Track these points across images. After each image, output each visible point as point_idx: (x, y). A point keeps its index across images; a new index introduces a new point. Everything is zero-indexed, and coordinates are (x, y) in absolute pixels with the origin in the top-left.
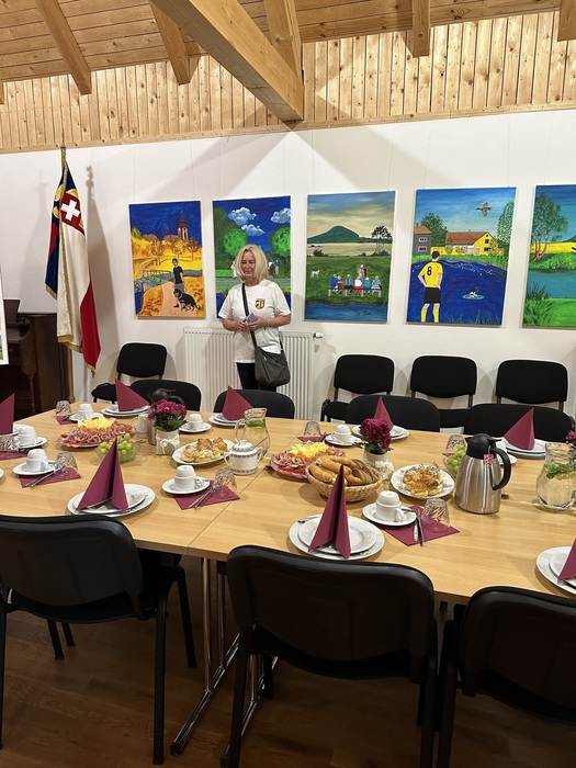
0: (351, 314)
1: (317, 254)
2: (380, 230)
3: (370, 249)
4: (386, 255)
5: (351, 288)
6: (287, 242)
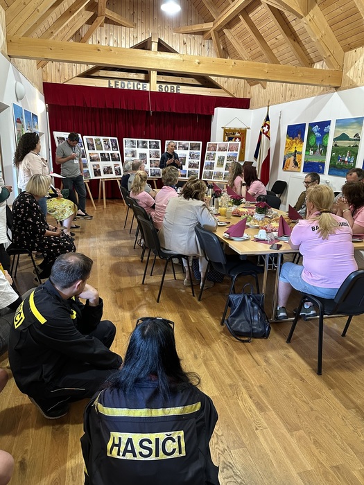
0: (342, 173)
1: (336, 145)
2: (357, 135)
3: (352, 143)
4: (357, 146)
5: (344, 161)
6: (327, 140)
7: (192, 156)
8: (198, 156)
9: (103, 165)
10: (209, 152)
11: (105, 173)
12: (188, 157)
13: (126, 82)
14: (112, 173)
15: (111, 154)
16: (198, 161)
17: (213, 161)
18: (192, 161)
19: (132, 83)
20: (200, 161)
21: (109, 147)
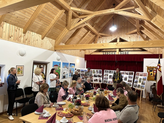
7: (129, 77)
8: (132, 77)
9: (94, 78)
10: (136, 76)
11: (94, 81)
12: (128, 77)
13: (109, 52)
14: (97, 81)
15: (98, 75)
16: (132, 79)
17: (137, 80)
18: (129, 79)
19: (111, 52)
20: (133, 79)
21: (98, 73)
